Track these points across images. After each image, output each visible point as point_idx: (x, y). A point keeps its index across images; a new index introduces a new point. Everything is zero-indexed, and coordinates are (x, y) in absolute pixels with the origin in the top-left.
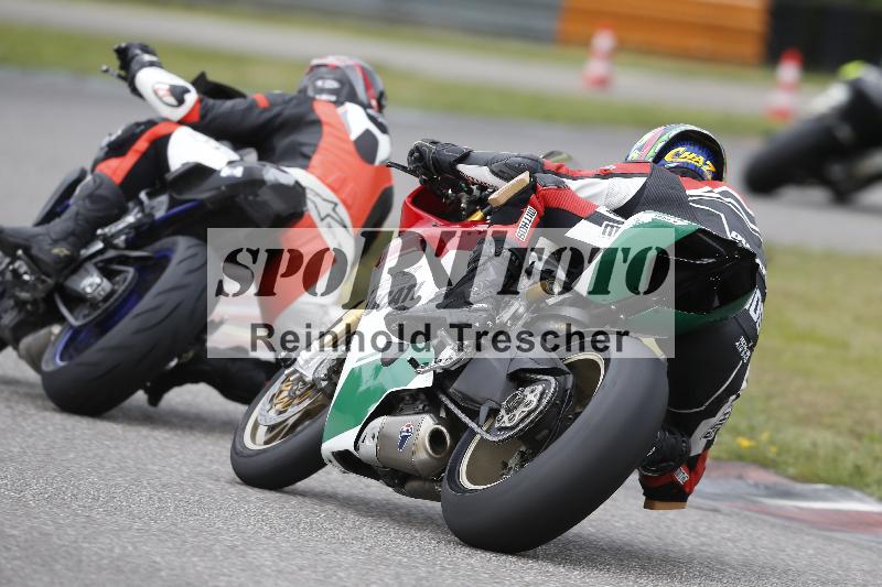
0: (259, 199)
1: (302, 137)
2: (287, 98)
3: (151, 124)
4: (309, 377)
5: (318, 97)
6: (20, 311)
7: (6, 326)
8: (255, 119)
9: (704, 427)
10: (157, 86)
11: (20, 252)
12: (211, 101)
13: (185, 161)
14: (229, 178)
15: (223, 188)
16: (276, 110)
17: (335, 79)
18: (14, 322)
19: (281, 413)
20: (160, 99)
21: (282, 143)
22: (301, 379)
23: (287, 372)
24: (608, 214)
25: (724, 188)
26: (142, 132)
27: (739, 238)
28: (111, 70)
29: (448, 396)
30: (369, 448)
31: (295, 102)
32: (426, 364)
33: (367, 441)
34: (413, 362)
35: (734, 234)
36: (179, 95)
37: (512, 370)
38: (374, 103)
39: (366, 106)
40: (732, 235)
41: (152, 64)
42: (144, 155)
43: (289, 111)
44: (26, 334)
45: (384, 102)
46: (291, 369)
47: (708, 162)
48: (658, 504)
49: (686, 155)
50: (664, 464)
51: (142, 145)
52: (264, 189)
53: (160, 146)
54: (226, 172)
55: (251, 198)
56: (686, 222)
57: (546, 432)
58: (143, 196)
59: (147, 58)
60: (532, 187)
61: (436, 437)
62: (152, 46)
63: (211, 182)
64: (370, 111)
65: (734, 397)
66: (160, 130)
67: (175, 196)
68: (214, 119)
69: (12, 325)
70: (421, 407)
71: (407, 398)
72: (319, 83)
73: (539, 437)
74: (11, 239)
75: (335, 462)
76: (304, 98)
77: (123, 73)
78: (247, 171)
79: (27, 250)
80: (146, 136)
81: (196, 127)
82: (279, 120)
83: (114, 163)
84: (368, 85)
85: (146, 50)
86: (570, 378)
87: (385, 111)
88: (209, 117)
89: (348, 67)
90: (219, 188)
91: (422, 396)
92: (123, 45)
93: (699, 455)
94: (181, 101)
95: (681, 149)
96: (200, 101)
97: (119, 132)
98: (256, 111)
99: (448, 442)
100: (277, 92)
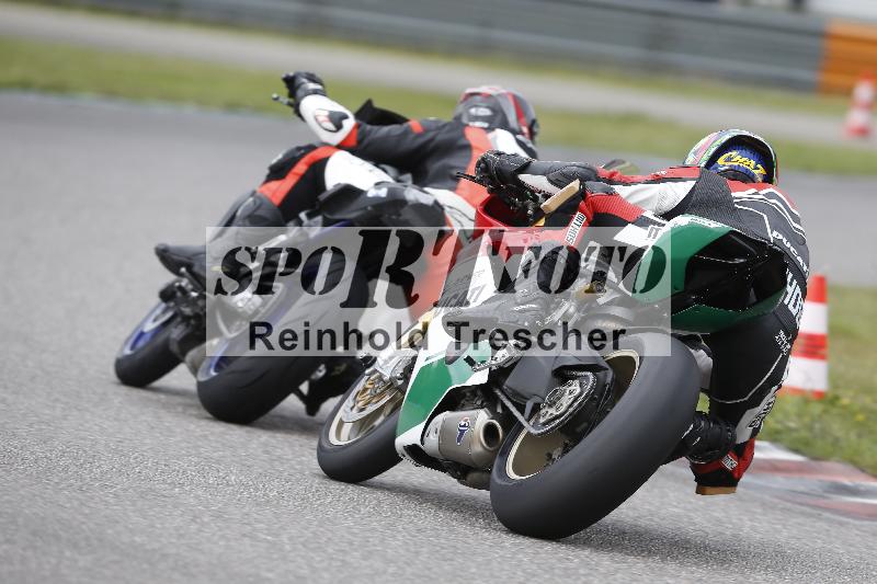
0: (401, 218)
1: (454, 161)
2: (440, 125)
3: (311, 148)
4: (387, 377)
5: (471, 124)
6: (187, 326)
7: (174, 340)
8: (410, 144)
9: (749, 416)
10: (318, 112)
11: (183, 270)
12: (369, 127)
13: (337, 183)
14: (377, 198)
15: (369, 208)
16: (430, 135)
17: (488, 107)
18: (181, 336)
19: (362, 410)
20: (320, 124)
21: (435, 166)
22: (380, 378)
23: (367, 371)
24: (655, 219)
25: (771, 190)
26: (302, 156)
27: (780, 237)
28: (281, 99)
29: (503, 392)
30: (432, 443)
31: (447, 128)
32: (483, 362)
33: (431, 436)
34: (470, 361)
35: (775, 233)
36: (337, 121)
37: (556, 367)
38: (525, 130)
39: (514, 133)
40: (773, 235)
41: (315, 92)
42: (303, 177)
43: (442, 137)
44: (191, 347)
45: (535, 129)
46: (371, 369)
47: (759, 166)
48: (708, 489)
49: (738, 159)
50: (709, 453)
51: (301, 168)
52: (406, 208)
53: (318, 168)
54: (372, 193)
55: (394, 217)
56: (719, 225)
57: (585, 425)
58: (303, 215)
59: (312, 86)
60: (582, 195)
61: (490, 431)
62: (318, 75)
63: (359, 203)
64: (520, 137)
65: (776, 387)
66: (318, 154)
67: (328, 216)
68: (369, 145)
69: (178, 339)
70: (479, 403)
71: (468, 394)
72: (473, 111)
73: (579, 430)
74: (175, 257)
75: (407, 456)
76: (459, 124)
77: (291, 100)
78: (391, 191)
79: (189, 267)
80: (307, 159)
81: (354, 152)
82: (432, 145)
83: (274, 185)
84: (520, 113)
85: (312, 78)
86: (610, 374)
87: (537, 139)
88: (366, 142)
89: (499, 95)
90: (365, 208)
91: (479, 393)
92: (291, 74)
93: (745, 443)
94: (339, 127)
95: (734, 153)
96: (357, 126)
97: (280, 156)
98: (412, 136)
99: (501, 435)
100: (432, 118)
